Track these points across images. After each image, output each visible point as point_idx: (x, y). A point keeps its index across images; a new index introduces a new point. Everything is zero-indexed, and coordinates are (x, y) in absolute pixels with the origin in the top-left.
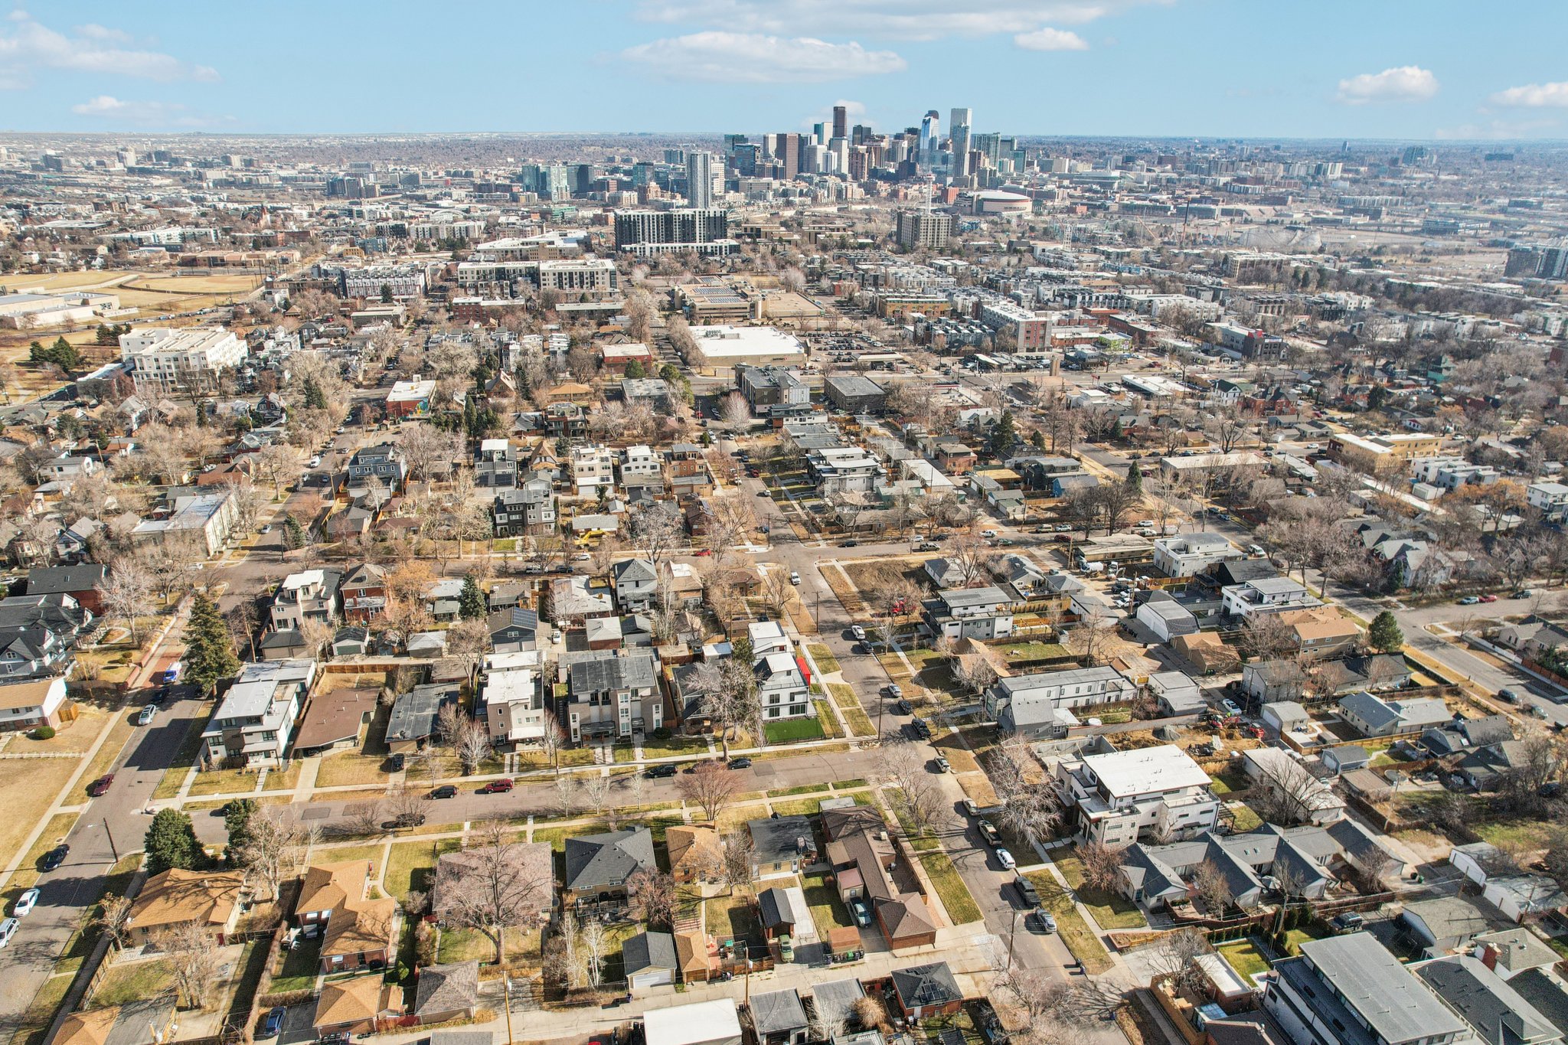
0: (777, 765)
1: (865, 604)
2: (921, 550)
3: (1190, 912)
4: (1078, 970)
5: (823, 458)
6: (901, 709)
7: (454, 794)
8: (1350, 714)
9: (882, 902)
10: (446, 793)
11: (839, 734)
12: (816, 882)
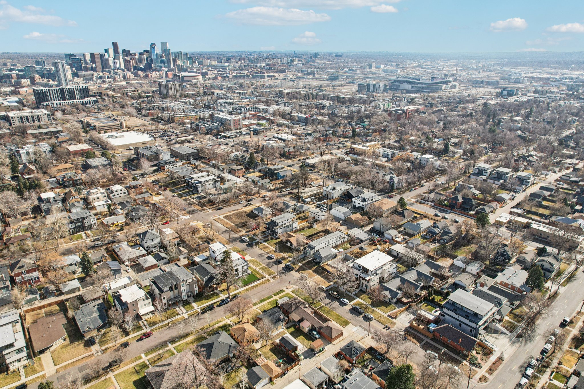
0: (250, 293)
1: (240, 229)
2: (246, 206)
3: (405, 300)
4: (387, 328)
5: (192, 178)
6: (278, 262)
7: (128, 345)
8: (407, 229)
9: (321, 328)
10: (125, 345)
11: (263, 277)
12: (292, 329)
